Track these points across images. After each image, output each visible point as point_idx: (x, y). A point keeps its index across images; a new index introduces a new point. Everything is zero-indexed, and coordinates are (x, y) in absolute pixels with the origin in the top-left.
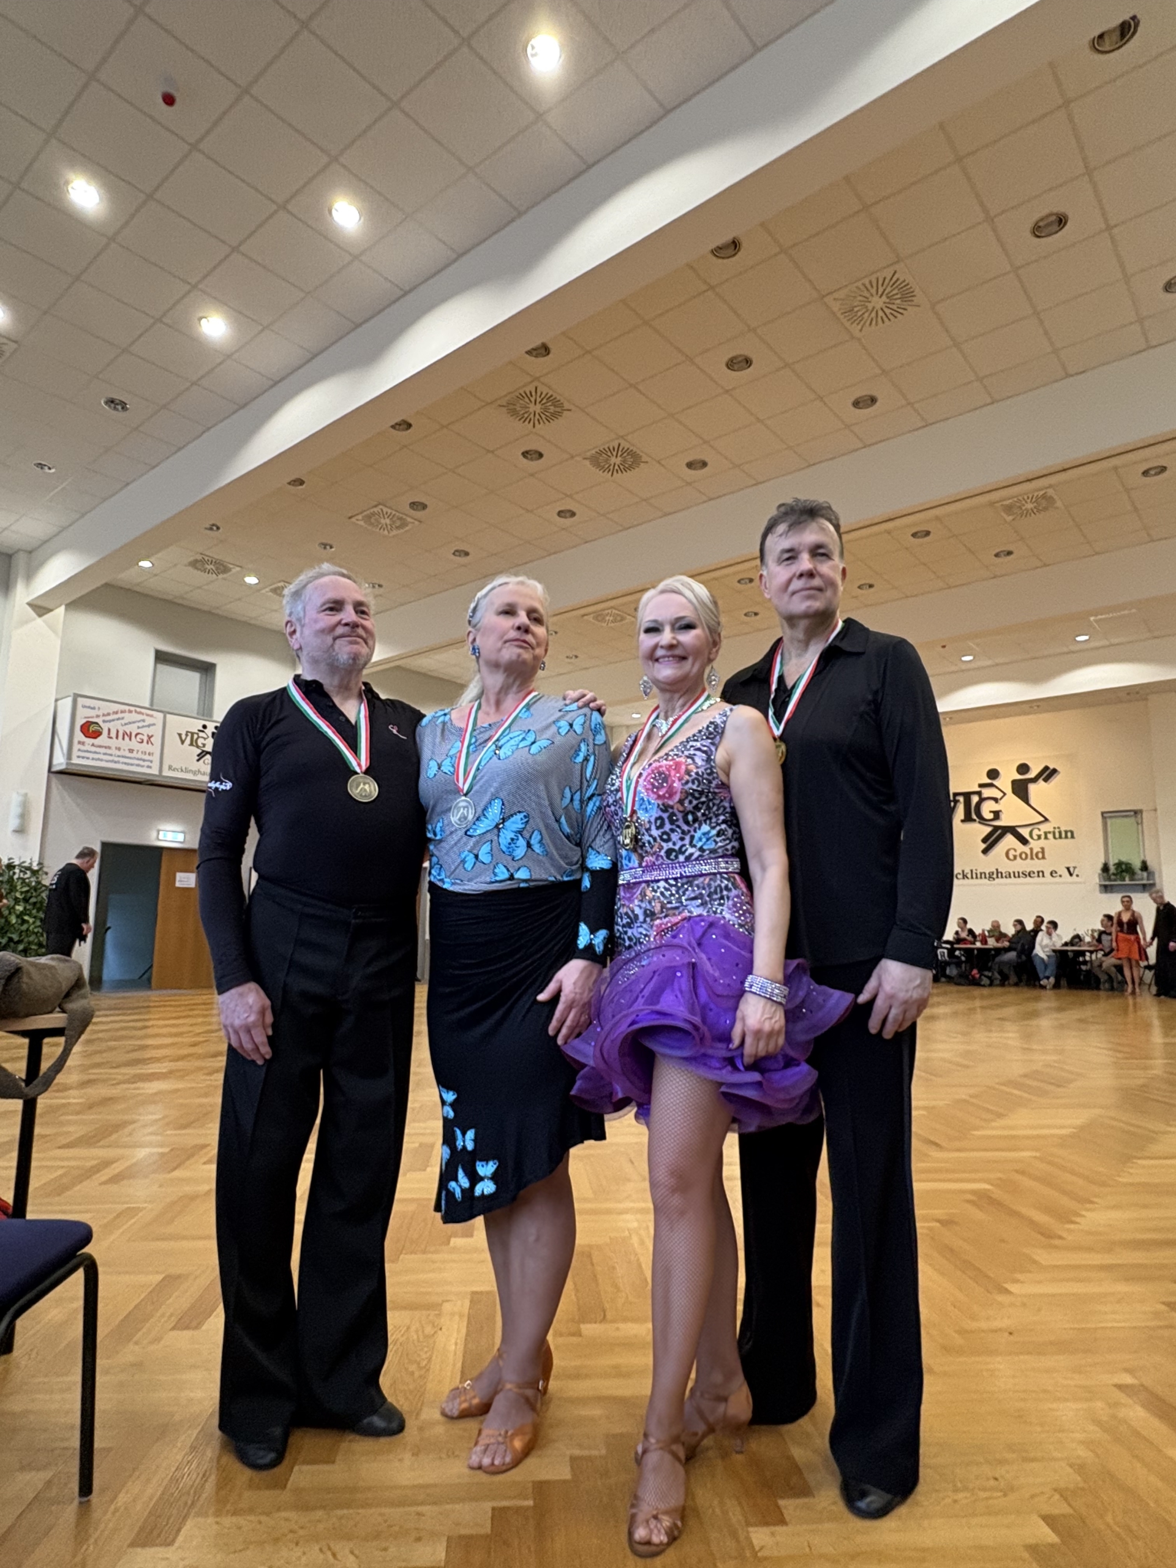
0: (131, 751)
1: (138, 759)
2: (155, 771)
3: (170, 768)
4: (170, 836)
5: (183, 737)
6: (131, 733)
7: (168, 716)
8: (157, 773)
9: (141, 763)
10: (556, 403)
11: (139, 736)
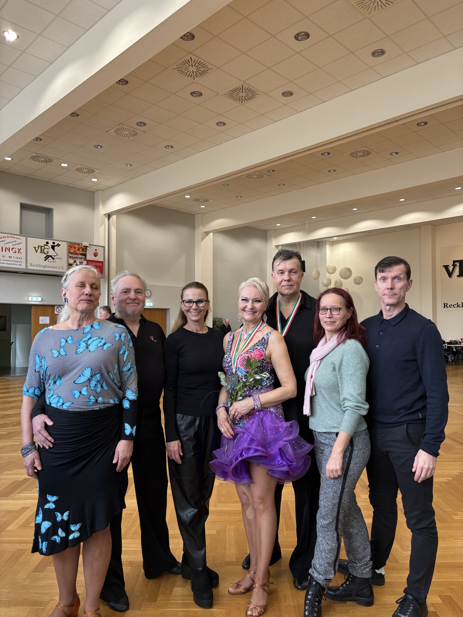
0: (10, 257)
1: (14, 261)
2: (23, 267)
3: (31, 265)
4: (34, 299)
5: (37, 249)
6: (9, 248)
7: (28, 238)
8: (25, 268)
9: (16, 263)
10: (203, 65)
11: (13, 250)
